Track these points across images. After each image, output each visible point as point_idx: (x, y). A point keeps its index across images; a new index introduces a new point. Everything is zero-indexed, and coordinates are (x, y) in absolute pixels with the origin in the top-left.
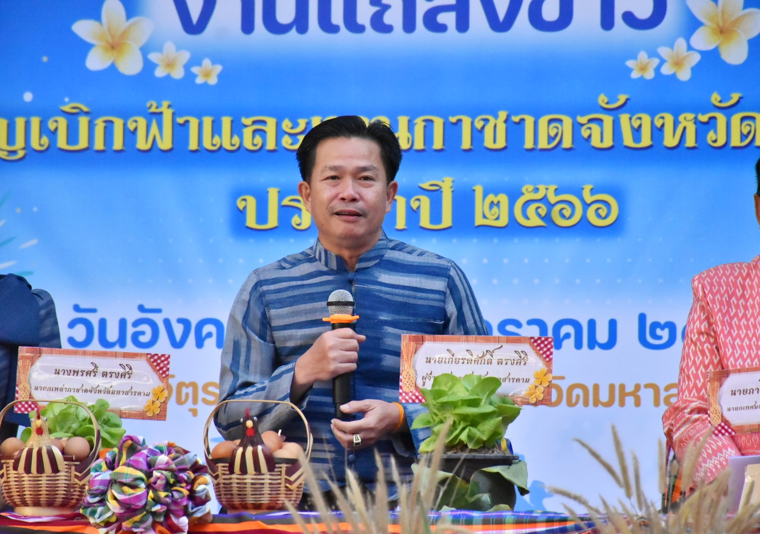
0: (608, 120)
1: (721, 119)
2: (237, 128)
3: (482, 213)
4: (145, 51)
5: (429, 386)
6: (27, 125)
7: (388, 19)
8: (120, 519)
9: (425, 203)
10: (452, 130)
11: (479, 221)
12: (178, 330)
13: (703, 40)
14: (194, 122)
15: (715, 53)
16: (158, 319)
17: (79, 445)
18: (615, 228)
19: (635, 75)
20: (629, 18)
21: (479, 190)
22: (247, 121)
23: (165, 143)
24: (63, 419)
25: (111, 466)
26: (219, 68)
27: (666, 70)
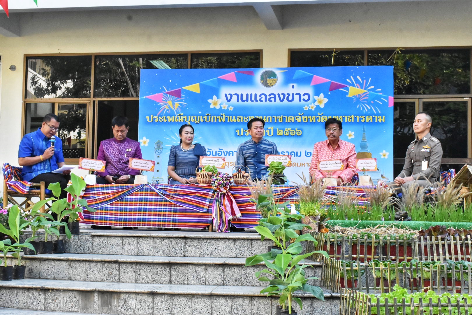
0: (300, 117)
1: (320, 117)
2: (236, 118)
3: (278, 133)
4: (220, 105)
5: (270, 163)
6: (200, 117)
7: (262, 99)
8: (217, 186)
9: (268, 131)
10: (273, 119)
11: (278, 134)
12: (226, 153)
13: (317, 103)
14: (229, 117)
15: (319, 105)
16: (222, 151)
17: (210, 173)
18: (301, 136)
19: (305, 109)
20: (304, 100)
21: (278, 129)
22: (238, 117)
23: (224, 121)
24: (207, 169)
25: (216, 177)
26: (233, 108)
27: (310, 109)
